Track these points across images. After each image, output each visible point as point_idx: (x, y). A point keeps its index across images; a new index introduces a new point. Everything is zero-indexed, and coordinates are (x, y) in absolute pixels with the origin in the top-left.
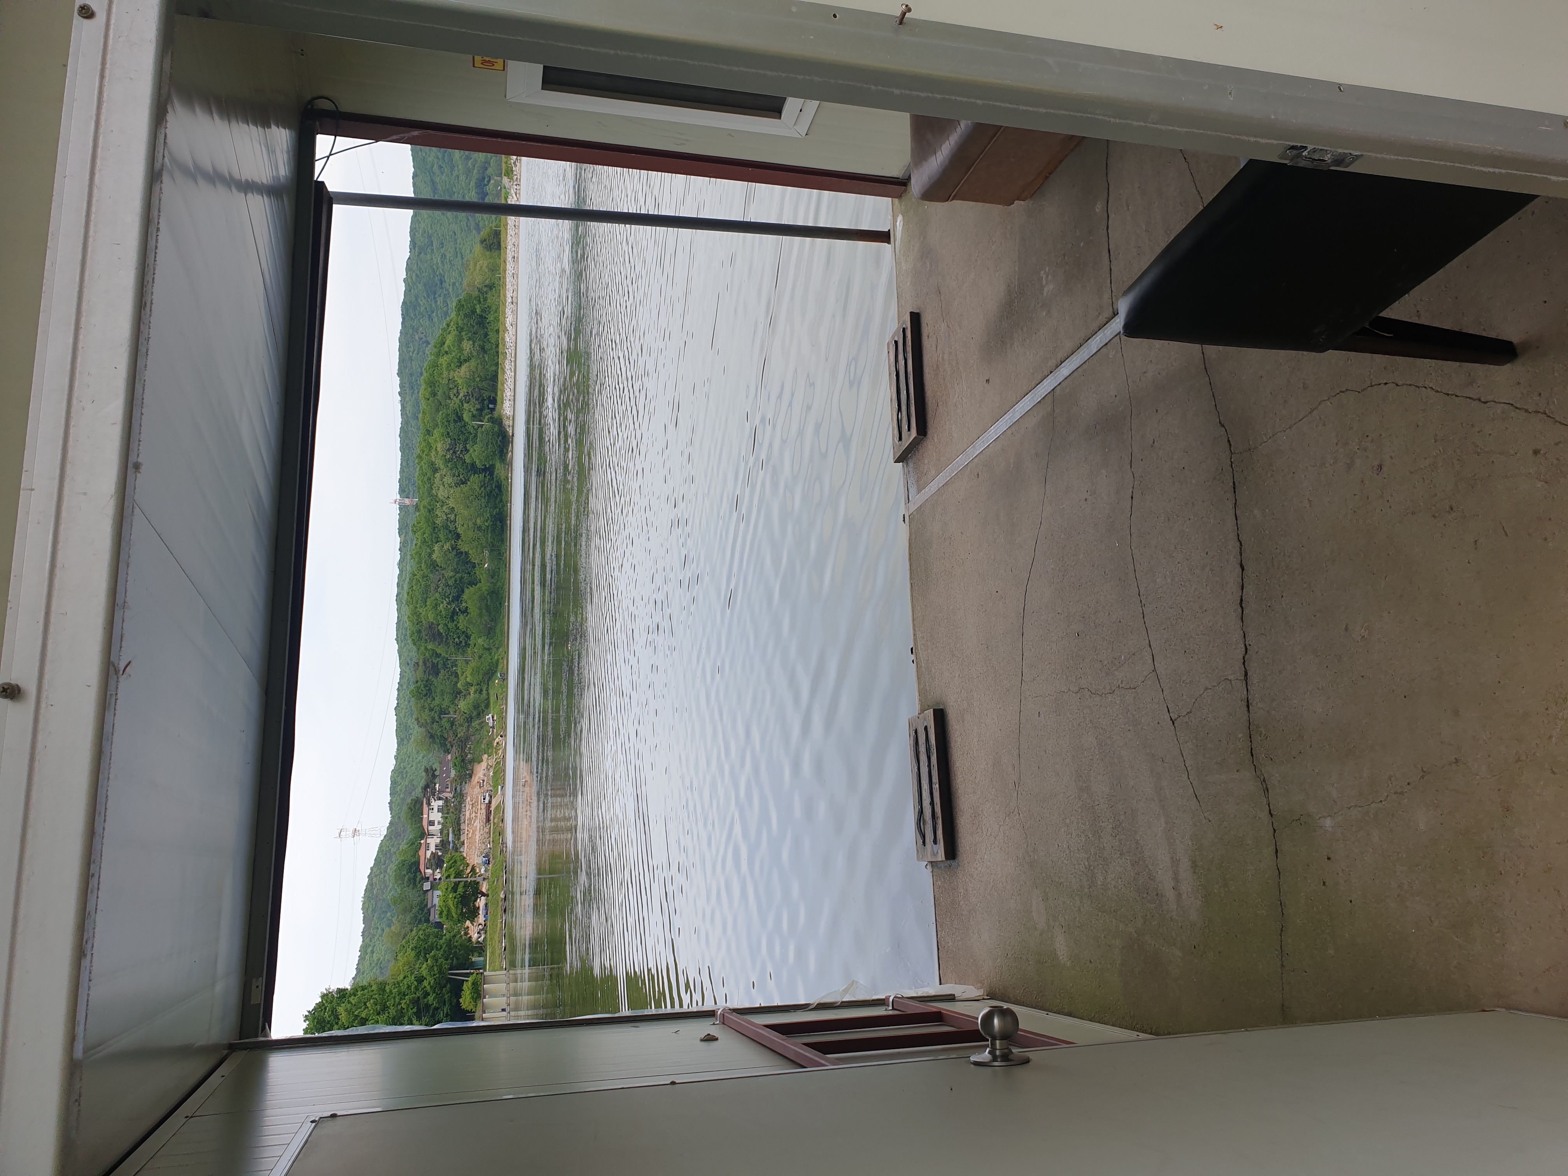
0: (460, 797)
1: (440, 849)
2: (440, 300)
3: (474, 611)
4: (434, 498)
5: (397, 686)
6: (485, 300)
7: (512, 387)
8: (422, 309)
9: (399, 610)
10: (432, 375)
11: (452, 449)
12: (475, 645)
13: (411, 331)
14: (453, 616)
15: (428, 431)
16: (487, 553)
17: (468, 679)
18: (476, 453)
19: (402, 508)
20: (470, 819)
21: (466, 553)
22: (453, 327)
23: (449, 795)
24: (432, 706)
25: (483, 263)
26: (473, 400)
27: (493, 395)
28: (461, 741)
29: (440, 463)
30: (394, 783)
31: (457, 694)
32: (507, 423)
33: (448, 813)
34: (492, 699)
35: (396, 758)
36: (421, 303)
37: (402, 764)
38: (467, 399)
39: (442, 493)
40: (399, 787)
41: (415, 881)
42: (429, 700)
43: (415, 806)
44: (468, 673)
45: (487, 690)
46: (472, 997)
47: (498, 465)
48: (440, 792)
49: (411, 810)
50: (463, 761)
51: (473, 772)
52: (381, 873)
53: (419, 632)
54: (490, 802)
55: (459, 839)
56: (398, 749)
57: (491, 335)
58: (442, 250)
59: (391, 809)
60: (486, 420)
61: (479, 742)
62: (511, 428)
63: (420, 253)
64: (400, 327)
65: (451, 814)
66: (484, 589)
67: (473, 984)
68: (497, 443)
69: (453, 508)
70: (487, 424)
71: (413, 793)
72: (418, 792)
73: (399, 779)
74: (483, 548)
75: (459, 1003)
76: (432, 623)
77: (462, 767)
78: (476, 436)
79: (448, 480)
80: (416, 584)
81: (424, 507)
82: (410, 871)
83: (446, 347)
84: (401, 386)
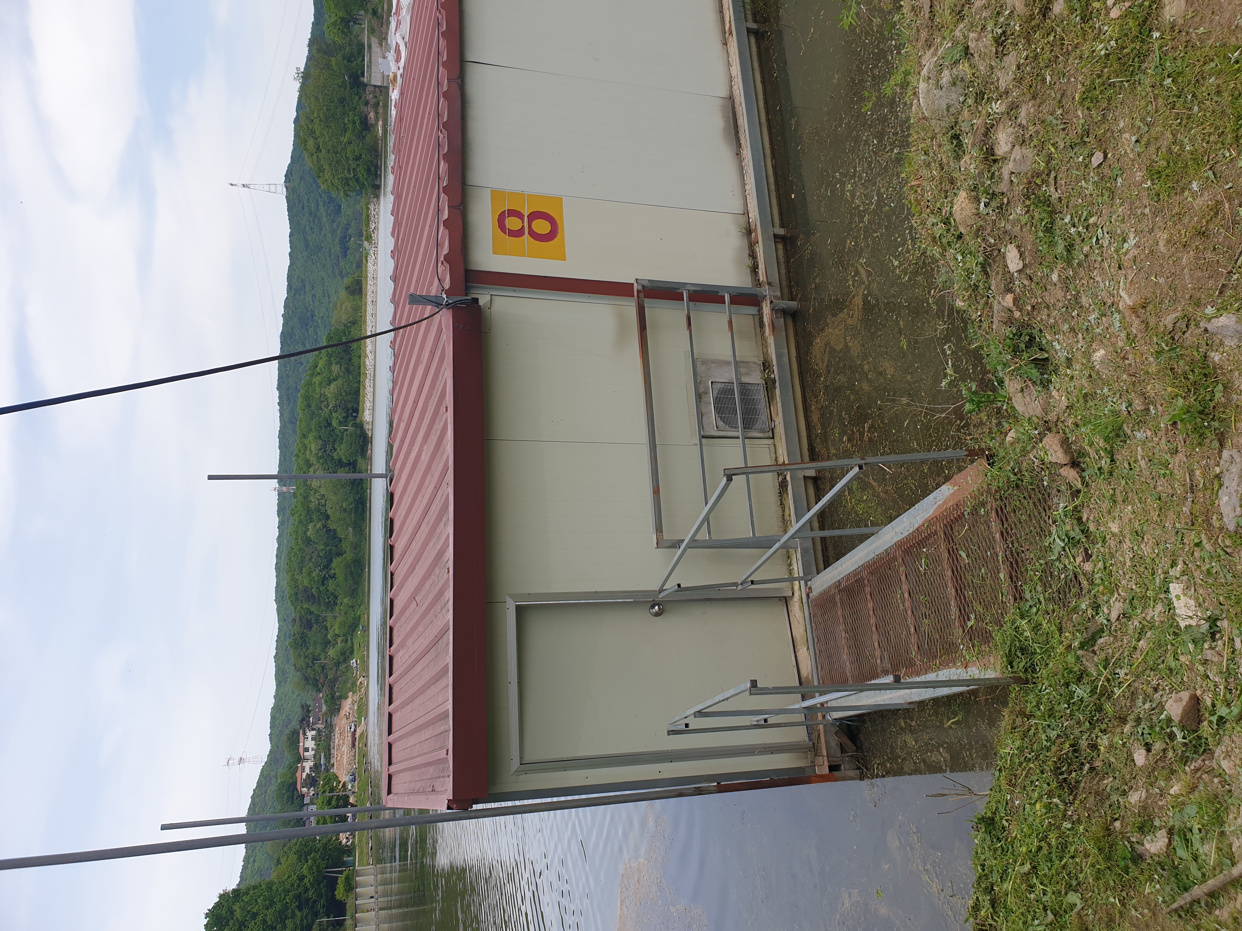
0: (330, 727)
1: (314, 771)
2: (311, 331)
3: (340, 577)
4: (309, 488)
5: (275, 638)
6: (350, 332)
7: (371, 399)
8: (297, 337)
9: (279, 577)
10: (307, 391)
11: (323, 448)
12: (341, 603)
14: (323, 581)
15: (304, 435)
16: (351, 529)
17: (336, 632)
18: (343, 451)
19: (280, 494)
20: (338, 745)
21: (334, 530)
22: (323, 354)
23: (321, 726)
24: (306, 654)
25: (348, 305)
26: (340, 410)
27: (356, 406)
28: (331, 682)
29: (313, 460)
30: (273, 718)
31: (326, 644)
32: (366, 427)
33: (320, 741)
34: (356, 647)
35: (275, 697)
37: (280, 702)
38: (335, 409)
39: (315, 484)
41: (293, 798)
42: (304, 650)
43: (292, 736)
44: (336, 626)
45: (351, 640)
46: (345, 890)
47: (360, 460)
48: (314, 724)
49: (289, 740)
50: (333, 697)
51: (340, 707)
52: (262, 794)
53: (296, 594)
54: (355, 731)
55: (329, 761)
56: (277, 690)
57: (355, 360)
58: (313, 292)
59: (271, 740)
60: (350, 425)
61: (345, 682)
62: (370, 431)
63: (295, 294)
65: (323, 742)
66: (348, 559)
67: (346, 878)
68: (359, 443)
69: (324, 495)
70: (350, 428)
71: (289, 726)
72: (295, 724)
73: (277, 715)
74: (348, 525)
75: (334, 895)
76: (307, 587)
77: (332, 703)
78: (342, 438)
79: (320, 472)
80: (294, 556)
81: (301, 494)
82: (289, 791)
83: (318, 369)
84: (280, 398)
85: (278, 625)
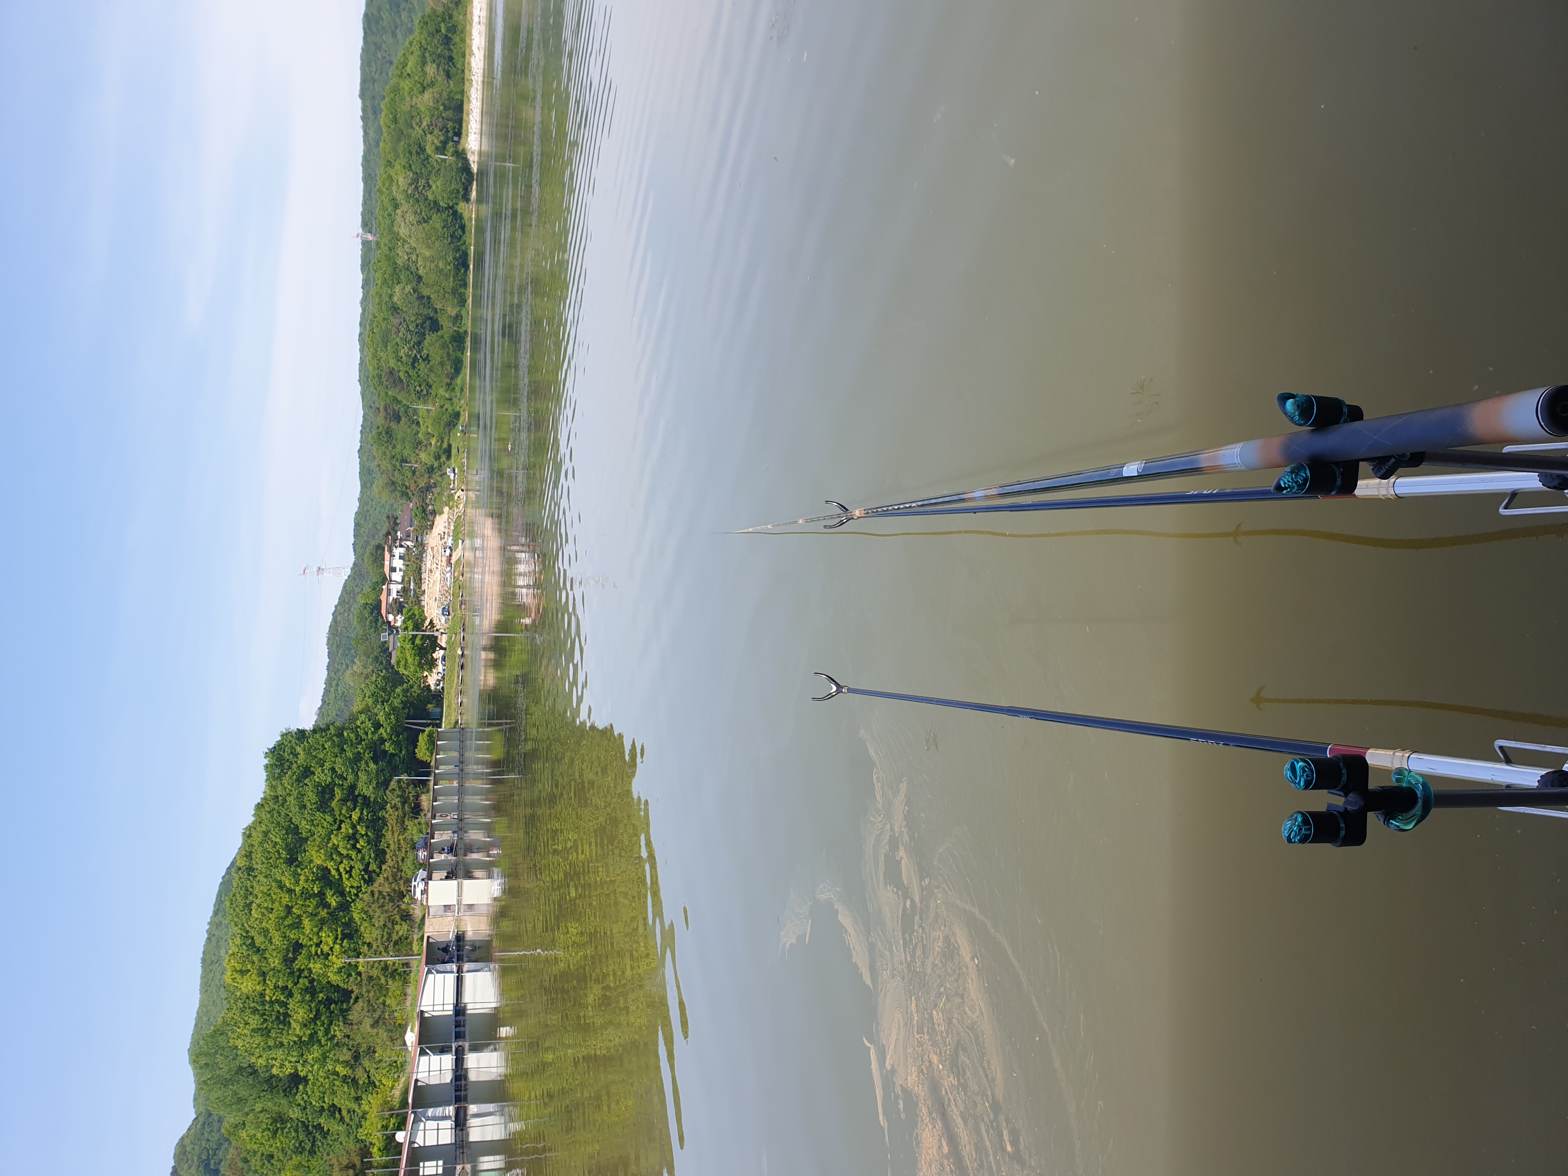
0: (421, 546)
1: (401, 596)
3: (435, 359)
4: (396, 237)
5: (360, 428)
8: (385, 23)
9: (362, 351)
10: (394, 101)
11: (414, 183)
12: (436, 394)
13: (373, 47)
14: (414, 363)
15: (389, 161)
16: (449, 300)
17: (429, 429)
18: (439, 190)
19: (365, 243)
20: (430, 570)
21: (427, 296)
22: (415, 48)
23: (410, 544)
24: (393, 454)
26: (436, 131)
27: (458, 126)
28: (422, 491)
29: (401, 198)
30: (357, 525)
31: (418, 444)
32: (472, 158)
33: (409, 561)
34: (454, 452)
35: (360, 500)
36: (384, 17)
37: (365, 507)
38: (430, 129)
39: (403, 231)
40: (363, 529)
41: (377, 624)
42: (390, 448)
43: (377, 550)
44: (429, 423)
45: (448, 442)
46: (428, 750)
47: (462, 204)
48: (401, 540)
49: (373, 555)
50: (424, 511)
51: (434, 524)
52: (345, 611)
53: (380, 376)
54: (451, 555)
55: (420, 588)
56: (361, 492)
57: (457, 58)
59: (355, 550)
60: (450, 154)
61: (440, 494)
62: (476, 165)
64: (361, 43)
65: (412, 563)
66: (446, 337)
67: (429, 735)
68: (461, 180)
69: (415, 248)
70: (449, 158)
71: (376, 538)
72: (381, 537)
73: (362, 522)
74: (445, 293)
75: (414, 752)
76: (393, 369)
77: (423, 517)
78: (439, 170)
79: (410, 218)
80: (378, 326)
81: (385, 245)
82: (372, 614)
84: (364, 109)
85: (362, 412)
